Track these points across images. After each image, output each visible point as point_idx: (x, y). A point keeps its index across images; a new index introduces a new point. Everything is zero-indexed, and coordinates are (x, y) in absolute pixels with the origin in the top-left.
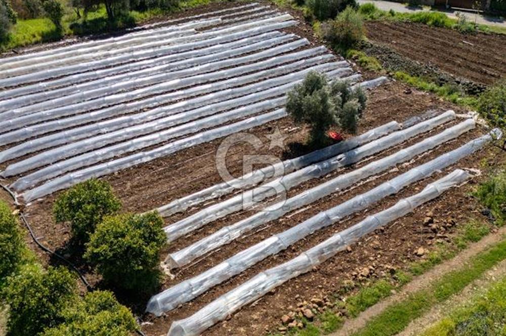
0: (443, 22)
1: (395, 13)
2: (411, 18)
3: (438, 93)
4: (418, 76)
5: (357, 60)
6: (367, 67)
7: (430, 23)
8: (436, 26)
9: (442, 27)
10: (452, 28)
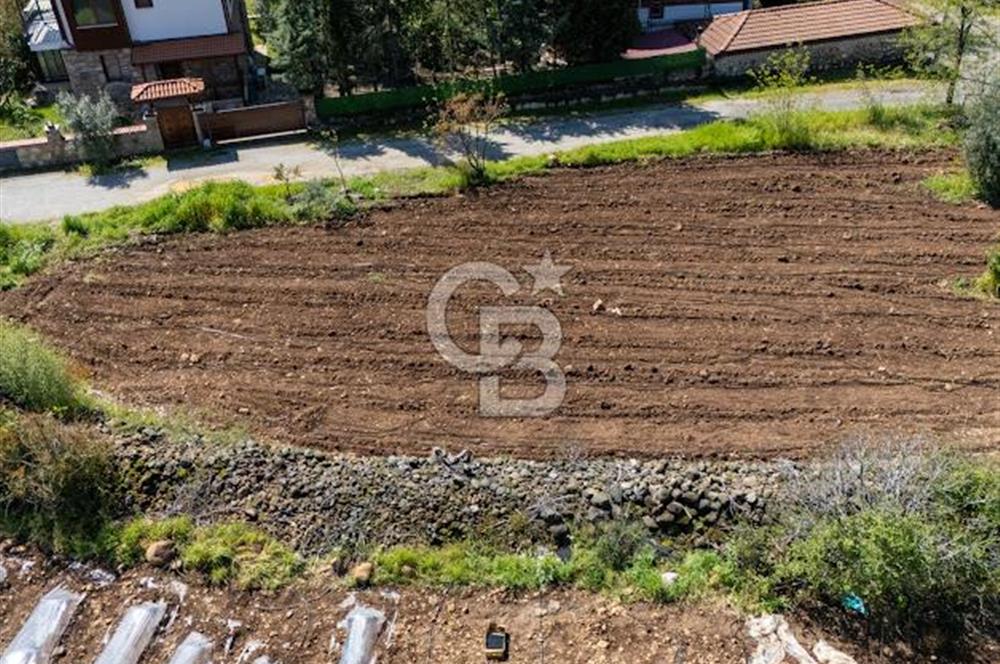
0: (256, 211)
1: (85, 222)
2: (148, 223)
3: (580, 583)
4: (458, 534)
5: (176, 564)
6: (244, 580)
7: (217, 222)
8: (241, 227)
9: (261, 224)
10: (293, 220)
